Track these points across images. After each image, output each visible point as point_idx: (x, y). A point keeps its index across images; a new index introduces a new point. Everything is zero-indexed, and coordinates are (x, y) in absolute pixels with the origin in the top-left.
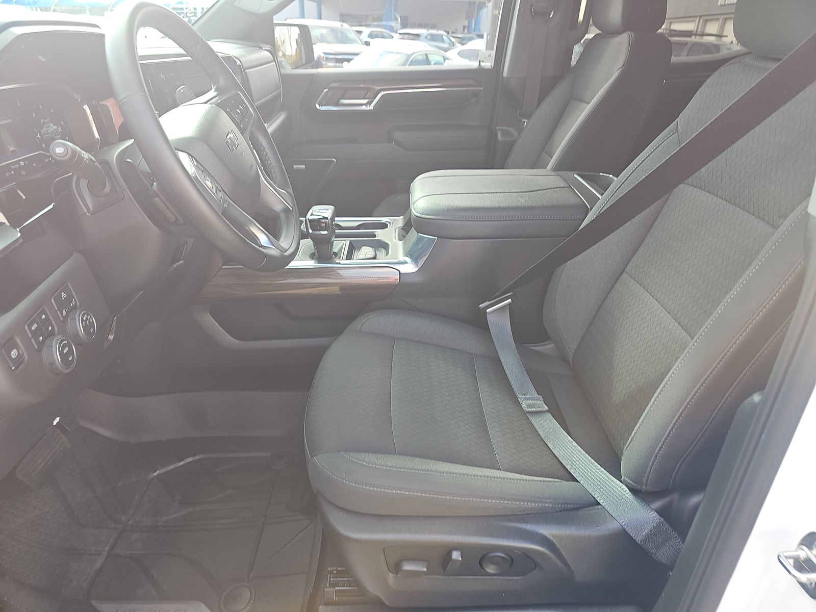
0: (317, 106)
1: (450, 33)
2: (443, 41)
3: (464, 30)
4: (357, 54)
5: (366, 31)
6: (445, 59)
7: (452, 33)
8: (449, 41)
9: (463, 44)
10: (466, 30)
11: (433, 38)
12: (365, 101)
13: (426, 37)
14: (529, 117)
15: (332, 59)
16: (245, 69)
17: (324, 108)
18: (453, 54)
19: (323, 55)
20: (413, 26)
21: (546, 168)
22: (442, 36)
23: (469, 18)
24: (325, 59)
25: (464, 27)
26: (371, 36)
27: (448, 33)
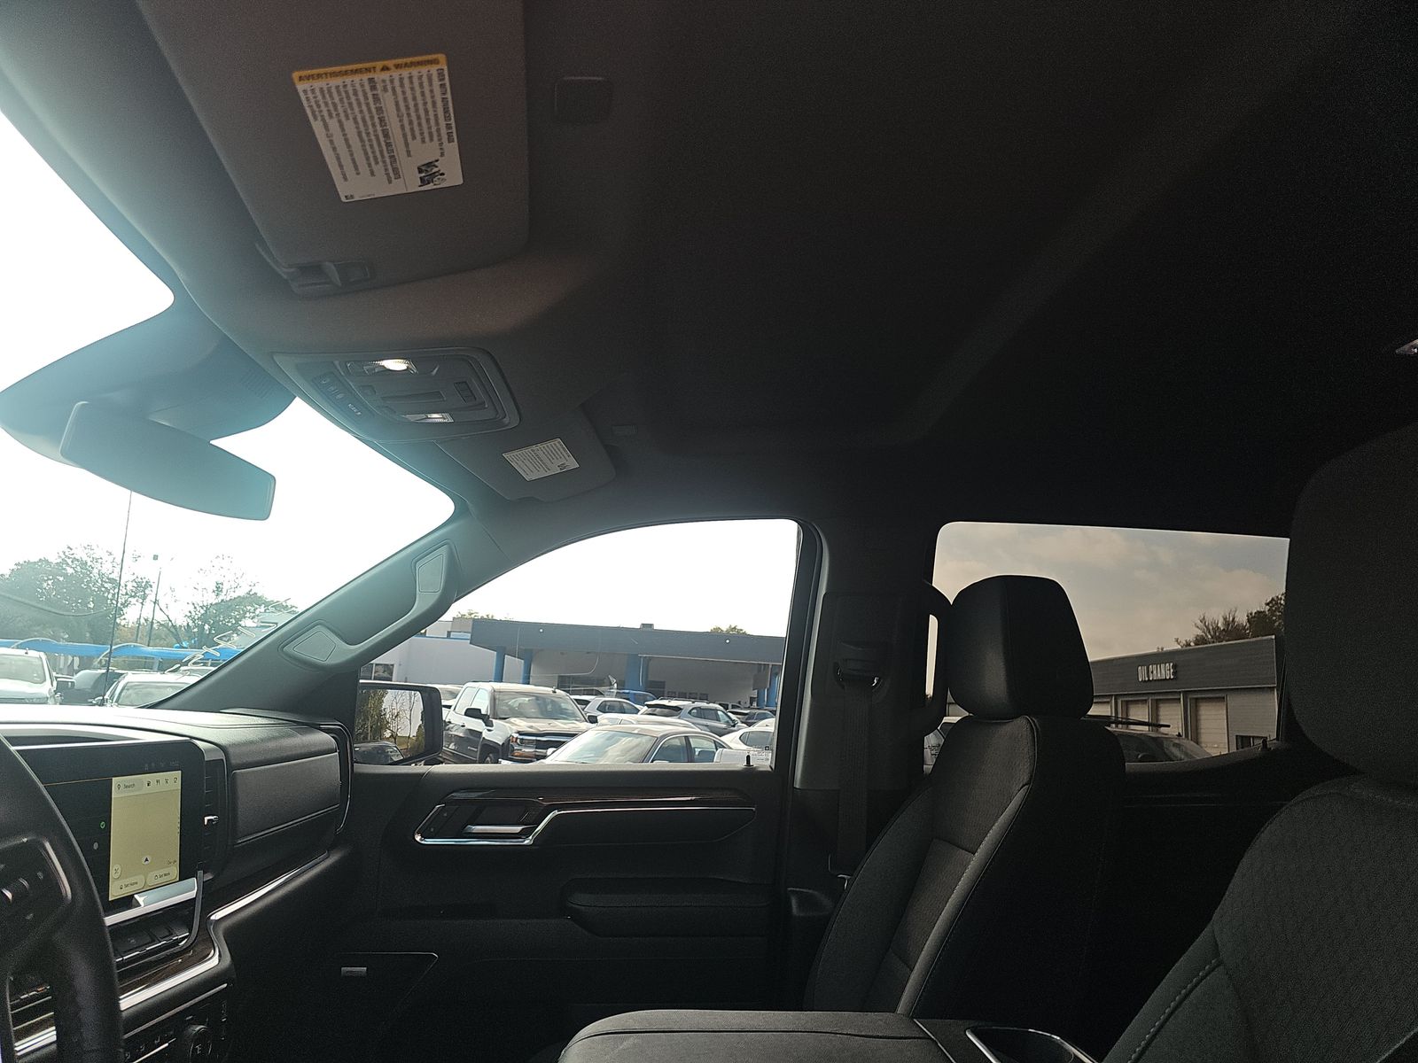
0: (418, 838)
1: (730, 707)
2: (718, 720)
3: (751, 704)
4: (573, 736)
5: (595, 701)
6: (718, 745)
7: (733, 707)
8: (727, 719)
9: (750, 725)
10: (755, 704)
11: (701, 713)
12: (518, 829)
13: (690, 712)
14: (852, 869)
15: (530, 742)
16: (231, 768)
17: (429, 841)
18: (731, 740)
19: (516, 735)
20: (671, 696)
21: (894, 1010)
22: (716, 710)
23: (758, 686)
24: (518, 741)
25: (752, 700)
26: (603, 708)
27: (726, 707)
